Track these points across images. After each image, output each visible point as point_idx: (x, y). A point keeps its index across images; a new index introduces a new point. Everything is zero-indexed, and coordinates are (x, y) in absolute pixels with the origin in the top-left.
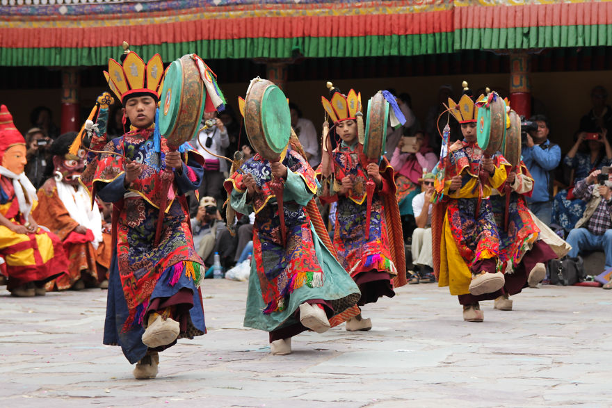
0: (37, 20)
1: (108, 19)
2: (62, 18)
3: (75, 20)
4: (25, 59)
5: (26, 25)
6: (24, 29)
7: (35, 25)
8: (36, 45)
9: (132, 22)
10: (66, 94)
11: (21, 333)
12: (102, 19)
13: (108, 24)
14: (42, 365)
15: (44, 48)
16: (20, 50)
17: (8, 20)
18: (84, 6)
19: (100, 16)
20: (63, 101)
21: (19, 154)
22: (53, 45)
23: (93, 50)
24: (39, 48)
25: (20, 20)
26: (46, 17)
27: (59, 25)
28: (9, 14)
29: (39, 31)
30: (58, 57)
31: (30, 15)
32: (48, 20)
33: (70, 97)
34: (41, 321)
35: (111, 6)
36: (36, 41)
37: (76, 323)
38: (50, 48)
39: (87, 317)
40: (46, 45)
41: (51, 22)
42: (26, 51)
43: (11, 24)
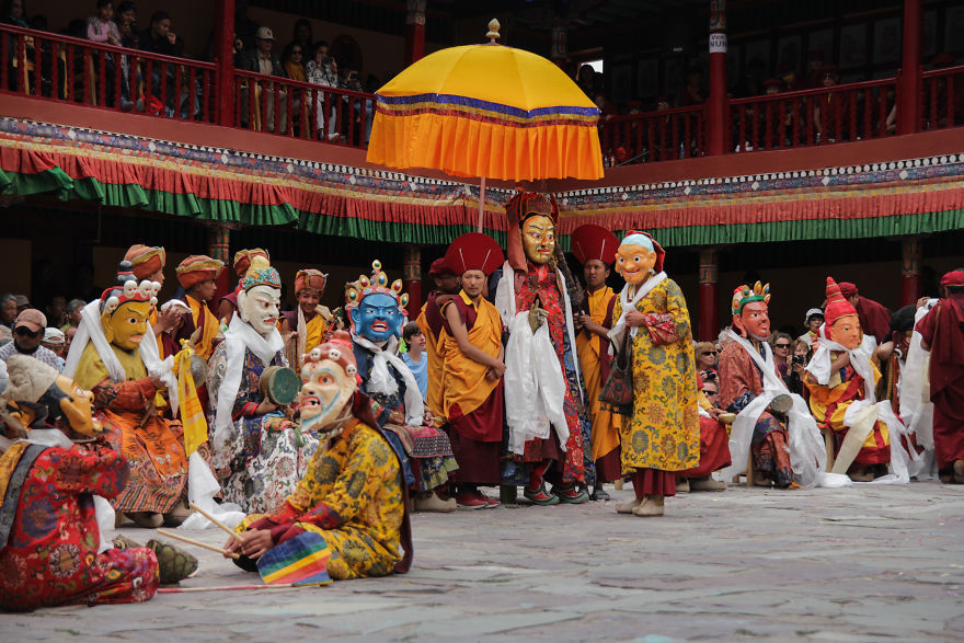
0: (876, 188)
1: (952, 181)
2: (902, 184)
3: (916, 184)
4: (866, 230)
5: (865, 194)
6: (863, 198)
7: (874, 193)
8: (875, 215)
10: (907, 265)
11: (863, 517)
12: (946, 182)
13: (952, 186)
14: (888, 549)
15: (883, 217)
16: (859, 222)
17: (845, 190)
18: (927, 169)
19: (944, 178)
20: (904, 272)
21: (847, 327)
22: (892, 213)
23: (934, 214)
24: (878, 217)
25: (858, 189)
26: (884, 184)
27: (899, 191)
28: (846, 183)
29: (877, 199)
30: (897, 225)
31: (867, 182)
32: (887, 187)
33: (911, 269)
34: (885, 505)
35: (957, 167)
36: (876, 209)
37: (923, 510)
38: (891, 216)
39: (934, 503)
40: (886, 214)
41: (891, 189)
42: (865, 221)
43: (849, 194)
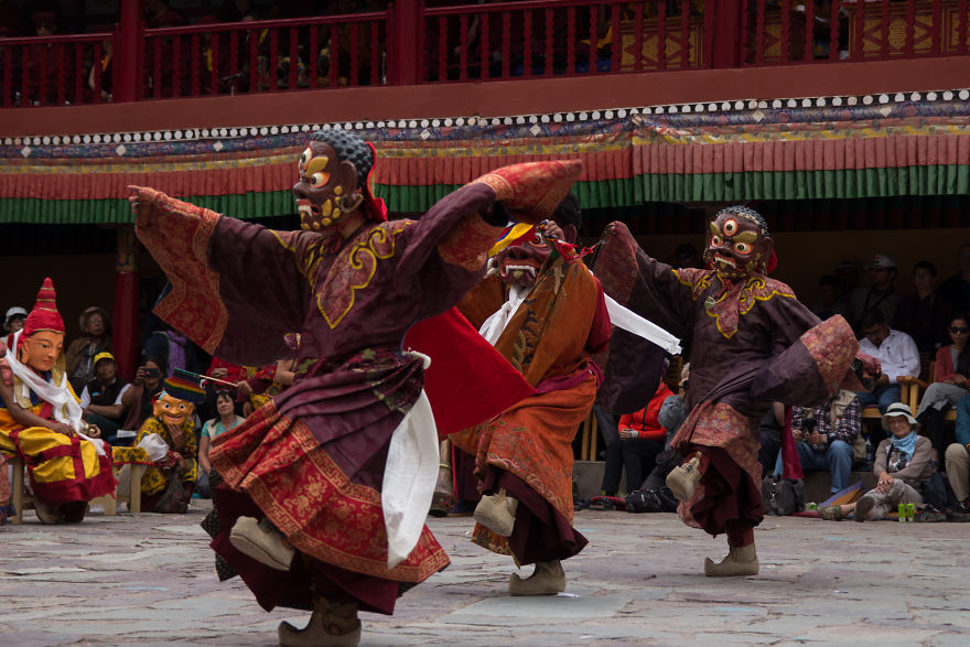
0: (87, 164)
1: (178, 161)
2: (119, 161)
3: (136, 163)
4: (72, 215)
5: (73, 171)
6: (71, 176)
7: (85, 170)
8: (85, 196)
9: (209, 165)
10: (123, 259)
11: (58, 569)
12: (171, 162)
13: (178, 168)
14: (85, 610)
15: (96, 200)
16: (65, 204)
17: (50, 164)
18: (148, 145)
19: (169, 158)
20: (119, 268)
21: (46, 343)
22: (107, 196)
24: (89, 201)
25: (66, 164)
26: (99, 159)
27: (115, 169)
28: (52, 156)
29: (89, 177)
30: (113, 211)
31: (77, 156)
32: (101, 164)
33: (127, 263)
34: (83, 553)
35: (182, 145)
36: (86, 190)
37: (131, 557)
38: (104, 200)
39: (143, 549)
40: (98, 197)
41: (105, 166)
42: (73, 203)
43: (54, 170)
